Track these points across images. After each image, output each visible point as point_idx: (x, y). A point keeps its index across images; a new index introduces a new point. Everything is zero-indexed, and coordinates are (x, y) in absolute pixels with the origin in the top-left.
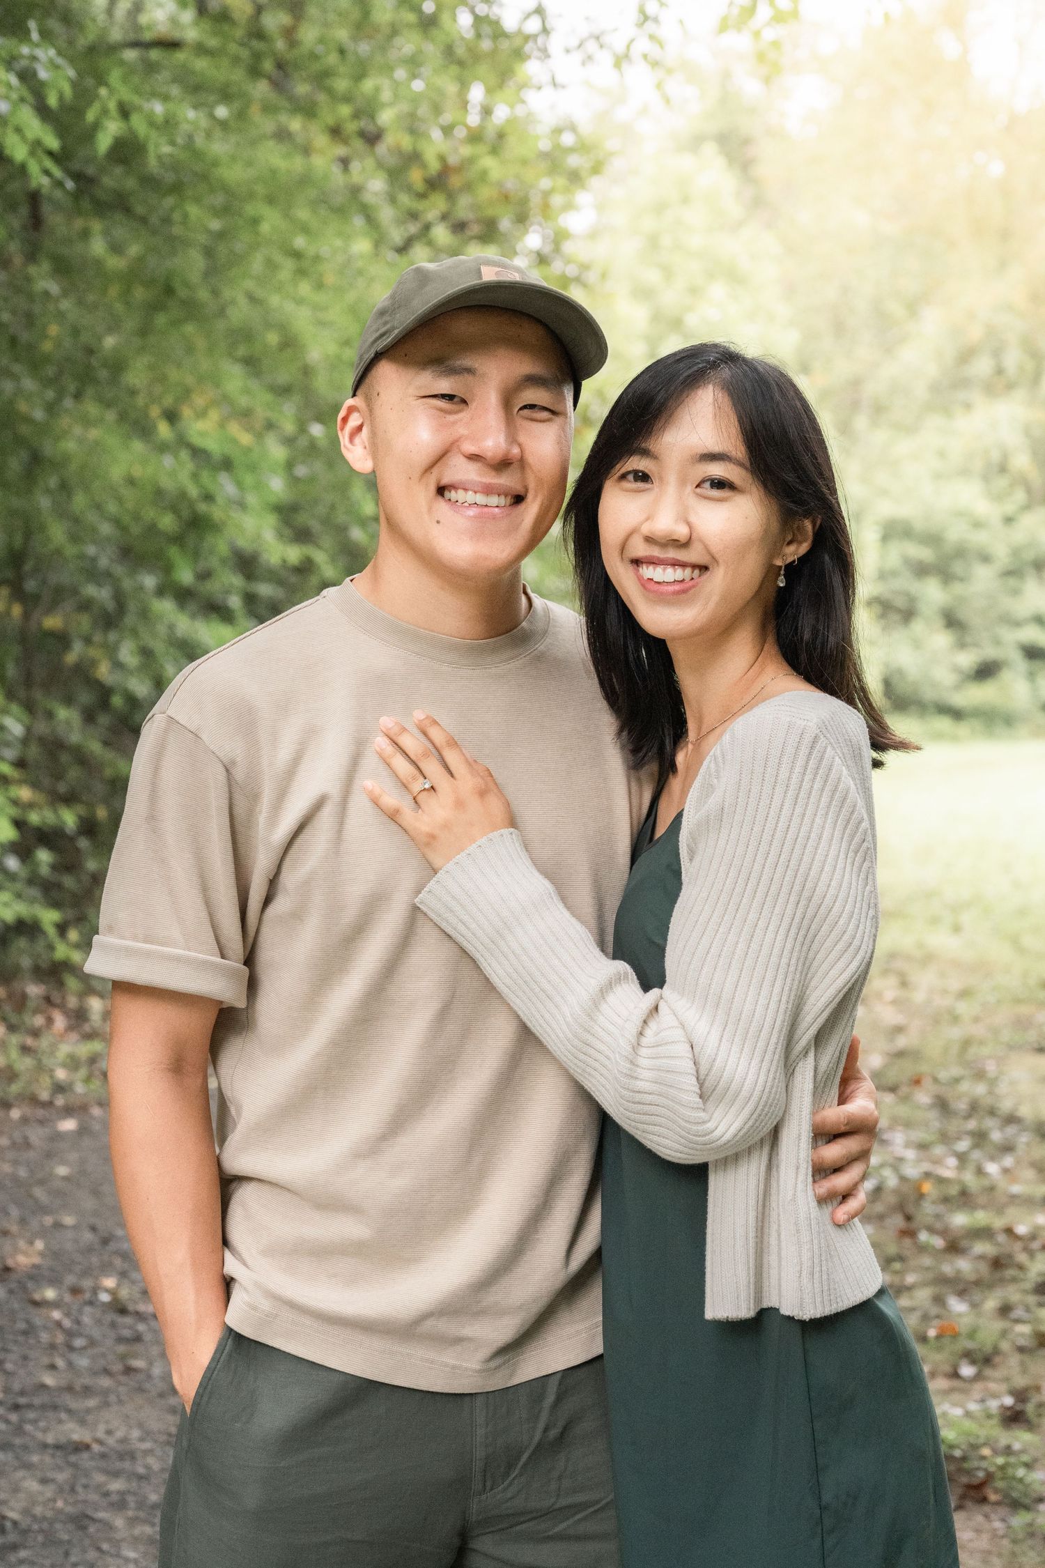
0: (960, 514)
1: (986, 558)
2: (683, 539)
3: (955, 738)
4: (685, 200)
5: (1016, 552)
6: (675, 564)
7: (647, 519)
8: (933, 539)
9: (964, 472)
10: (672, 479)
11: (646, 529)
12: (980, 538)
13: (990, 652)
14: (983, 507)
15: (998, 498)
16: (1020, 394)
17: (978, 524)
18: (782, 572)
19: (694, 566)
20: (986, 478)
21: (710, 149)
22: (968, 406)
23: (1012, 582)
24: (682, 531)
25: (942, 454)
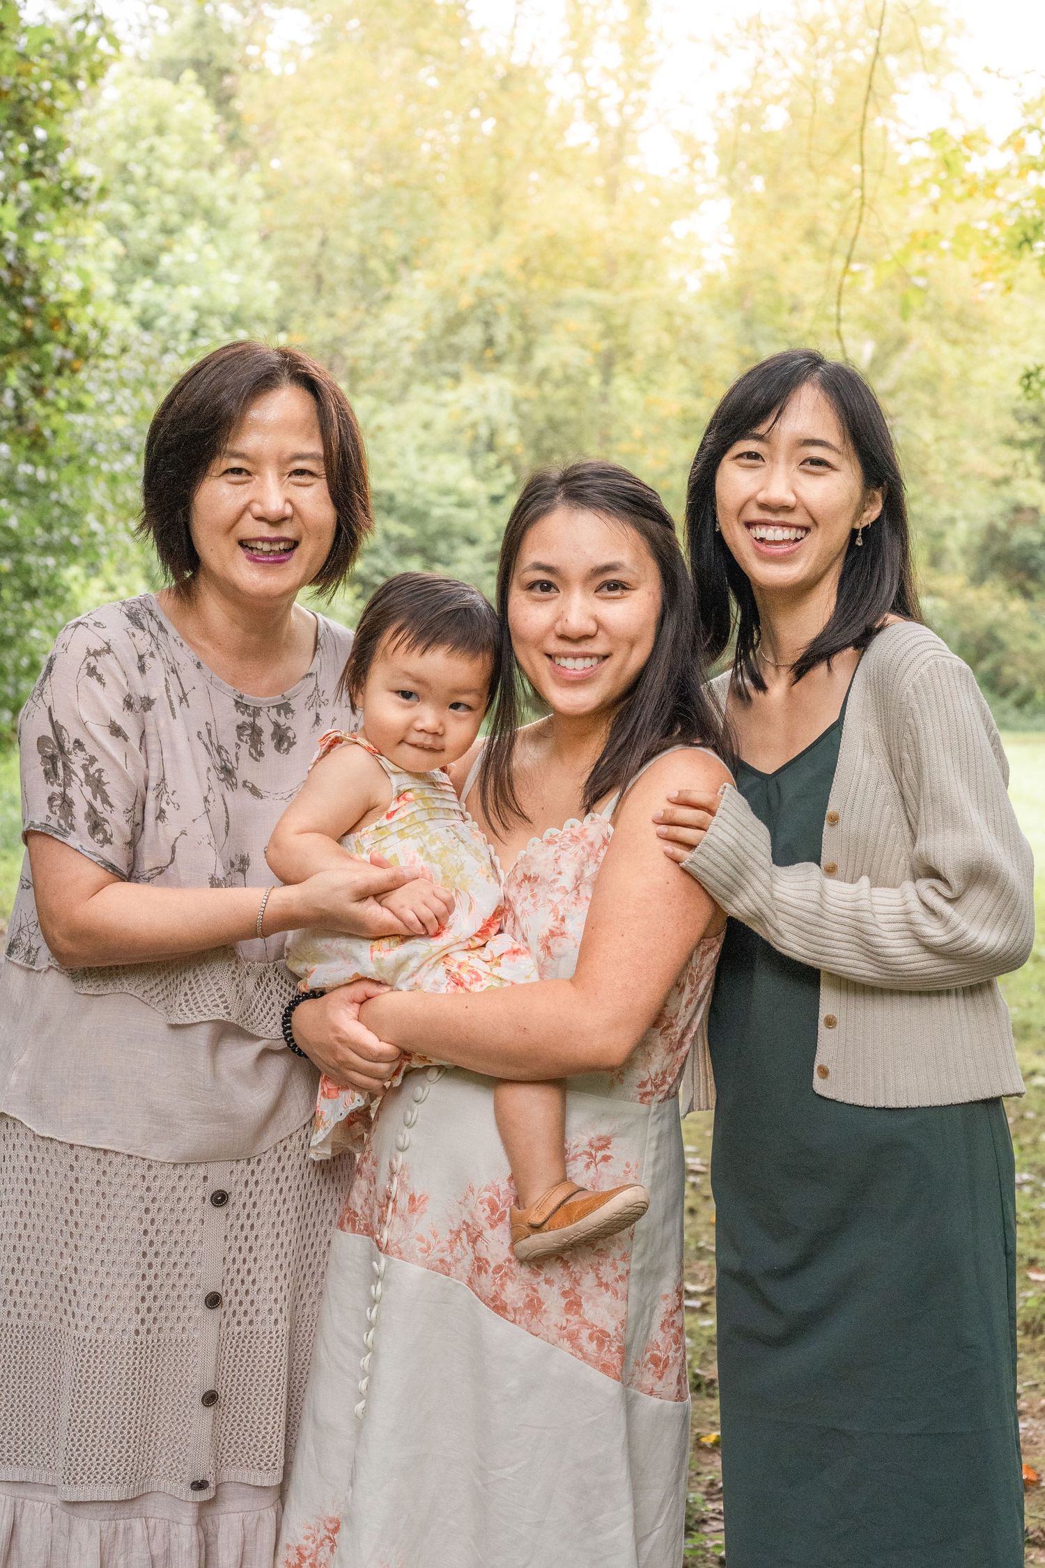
0: (446, 492)
1: (472, 542)
2: (792, 505)
4: (160, 130)
6: (784, 525)
7: (761, 489)
8: (416, 516)
9: (451, 448)
10: (781, 458)
11: (761, 497)
12: (465, 517)
14: (469, 484)
15: (485, 477)
16: (508, 368)
17: (463, 504)
18: (860, 534)
19: (798, 527)
20: (473, 455)
21: (189, 75)
22: (456, 377)
24: (790, 499)
25: (427, 426)
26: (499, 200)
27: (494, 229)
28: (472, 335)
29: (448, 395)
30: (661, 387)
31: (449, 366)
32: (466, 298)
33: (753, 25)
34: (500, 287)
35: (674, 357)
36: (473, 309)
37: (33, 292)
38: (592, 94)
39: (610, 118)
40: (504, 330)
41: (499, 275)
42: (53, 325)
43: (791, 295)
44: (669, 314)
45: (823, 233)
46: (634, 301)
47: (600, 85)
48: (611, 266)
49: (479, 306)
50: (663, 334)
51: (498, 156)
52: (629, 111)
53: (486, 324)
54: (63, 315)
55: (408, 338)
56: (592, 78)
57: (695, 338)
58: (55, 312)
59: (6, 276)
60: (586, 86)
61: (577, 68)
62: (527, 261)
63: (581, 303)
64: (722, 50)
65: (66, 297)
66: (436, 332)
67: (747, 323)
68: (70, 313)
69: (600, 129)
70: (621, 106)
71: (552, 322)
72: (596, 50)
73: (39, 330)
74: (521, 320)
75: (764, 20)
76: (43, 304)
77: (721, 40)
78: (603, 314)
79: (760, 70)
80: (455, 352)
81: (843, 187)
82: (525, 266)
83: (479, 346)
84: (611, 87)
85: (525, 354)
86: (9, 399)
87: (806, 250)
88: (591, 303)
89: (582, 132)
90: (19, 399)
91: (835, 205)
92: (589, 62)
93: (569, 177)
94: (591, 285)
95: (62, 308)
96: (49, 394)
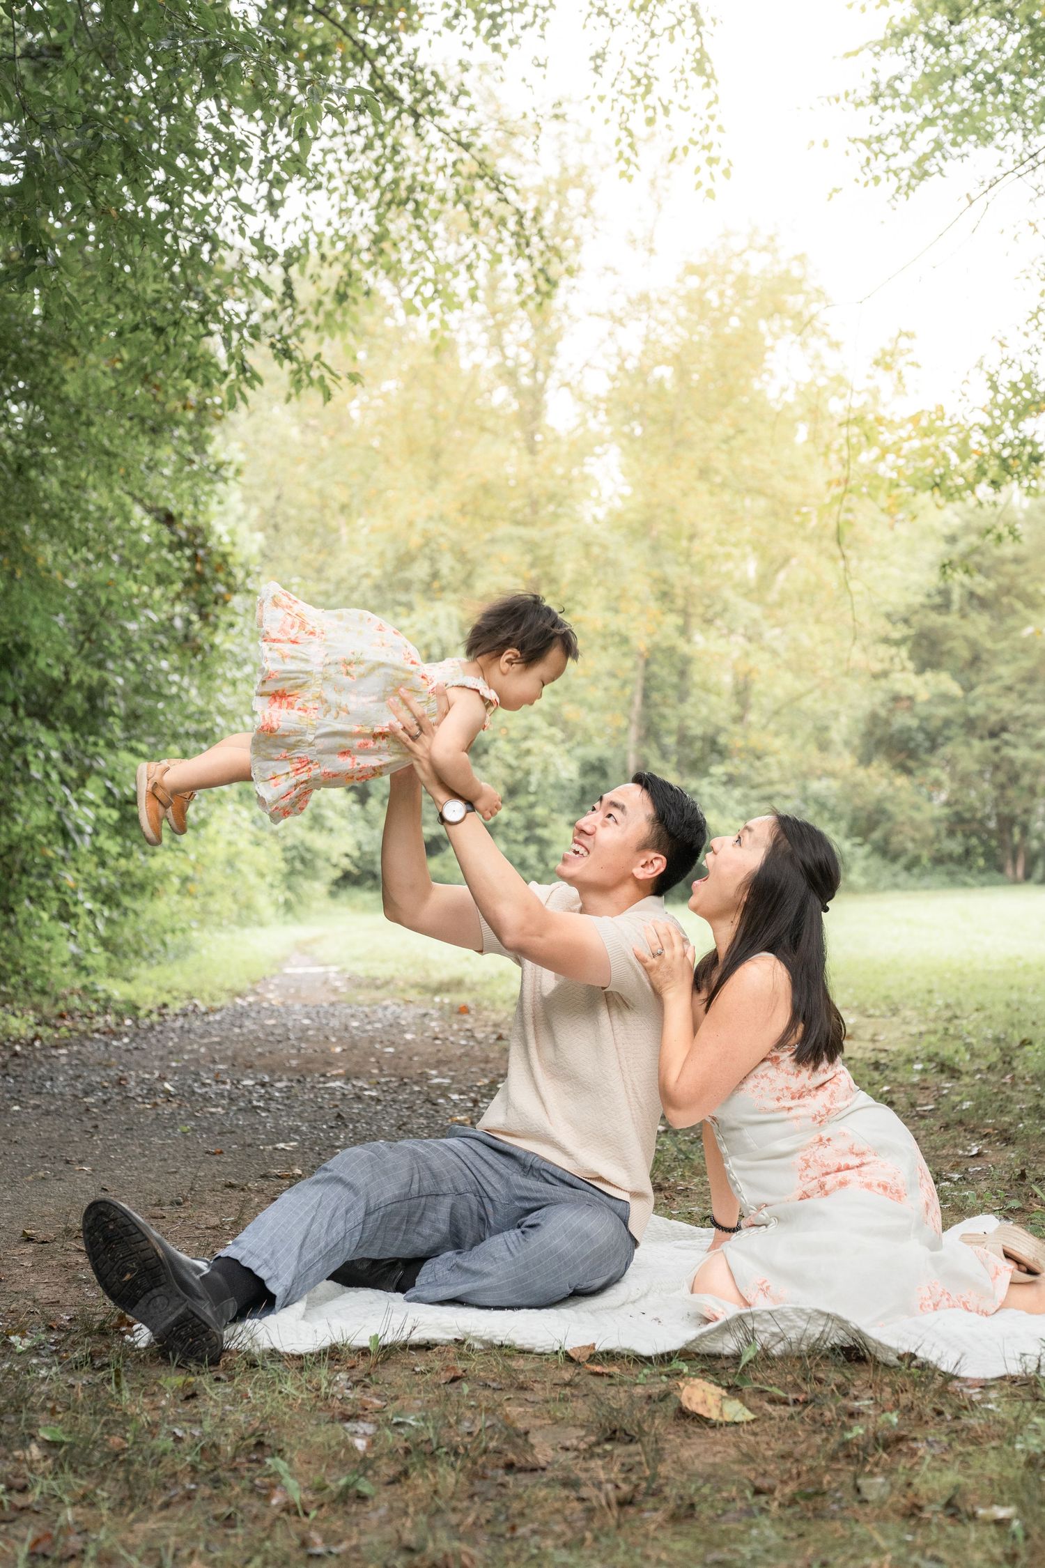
16: (452, 596)
26: (436, 455)
27: (434, 479)
28: (420, 570)
29: (404, 622)
30: (585, 608)
31: (402, 597)
32: (415, 540)
33: (644, 298)
34: (443, 528)
35: (595, 581)
36: (421, 548)
37: (203, 546)
38: (510, 363)
39: (525, 381)
40: (446, 564)
41: (442, 518)
42: (217, 569)
43: (693, 525)
44: (587, 545)
45: (717, 472)
46: (557, 535)
47: (517, 356)
48: (534, 505)
49: (427, 544)
50: (584, 563)
51: (434, 417)
52: (540, 376)
53: (432, 560)
54: (225, 561)
55: (367, 575)
56: (510, 351)
57: (610, 563)
58: (219, 560)
59: (183, 534)
60: (505, 357)
61: (497, 343)
62: (464, 505)
63: (511, 539)
64: (619, 321)
65: (228, 549)
66: (389, 568)
67: (655, 548)
68: (230, 560)
69: (518, 393)
70: (535, 369)
71: (488, 556)
72: (514, 327)
73: (208, 572)
74: (462, 557)
75: (653, 296)
76: (210, 553)
77: (619, 314)
78: (531, 546)
79: (653, 337)
80: (407, 586)
81: (731, 432)
82: (463, 511)
83: (427, 579)
84: (526, 357)
85: (467, 582)
86: (178, 623)
87: (702, 487)
88: (520, 538)
89: (501, 394)
90: (189, 622)
91: (724, 447)
92: (507, 338)
93: (495, 433)
94: (517, 523)
95: (224, 556)
96: (212, 618)
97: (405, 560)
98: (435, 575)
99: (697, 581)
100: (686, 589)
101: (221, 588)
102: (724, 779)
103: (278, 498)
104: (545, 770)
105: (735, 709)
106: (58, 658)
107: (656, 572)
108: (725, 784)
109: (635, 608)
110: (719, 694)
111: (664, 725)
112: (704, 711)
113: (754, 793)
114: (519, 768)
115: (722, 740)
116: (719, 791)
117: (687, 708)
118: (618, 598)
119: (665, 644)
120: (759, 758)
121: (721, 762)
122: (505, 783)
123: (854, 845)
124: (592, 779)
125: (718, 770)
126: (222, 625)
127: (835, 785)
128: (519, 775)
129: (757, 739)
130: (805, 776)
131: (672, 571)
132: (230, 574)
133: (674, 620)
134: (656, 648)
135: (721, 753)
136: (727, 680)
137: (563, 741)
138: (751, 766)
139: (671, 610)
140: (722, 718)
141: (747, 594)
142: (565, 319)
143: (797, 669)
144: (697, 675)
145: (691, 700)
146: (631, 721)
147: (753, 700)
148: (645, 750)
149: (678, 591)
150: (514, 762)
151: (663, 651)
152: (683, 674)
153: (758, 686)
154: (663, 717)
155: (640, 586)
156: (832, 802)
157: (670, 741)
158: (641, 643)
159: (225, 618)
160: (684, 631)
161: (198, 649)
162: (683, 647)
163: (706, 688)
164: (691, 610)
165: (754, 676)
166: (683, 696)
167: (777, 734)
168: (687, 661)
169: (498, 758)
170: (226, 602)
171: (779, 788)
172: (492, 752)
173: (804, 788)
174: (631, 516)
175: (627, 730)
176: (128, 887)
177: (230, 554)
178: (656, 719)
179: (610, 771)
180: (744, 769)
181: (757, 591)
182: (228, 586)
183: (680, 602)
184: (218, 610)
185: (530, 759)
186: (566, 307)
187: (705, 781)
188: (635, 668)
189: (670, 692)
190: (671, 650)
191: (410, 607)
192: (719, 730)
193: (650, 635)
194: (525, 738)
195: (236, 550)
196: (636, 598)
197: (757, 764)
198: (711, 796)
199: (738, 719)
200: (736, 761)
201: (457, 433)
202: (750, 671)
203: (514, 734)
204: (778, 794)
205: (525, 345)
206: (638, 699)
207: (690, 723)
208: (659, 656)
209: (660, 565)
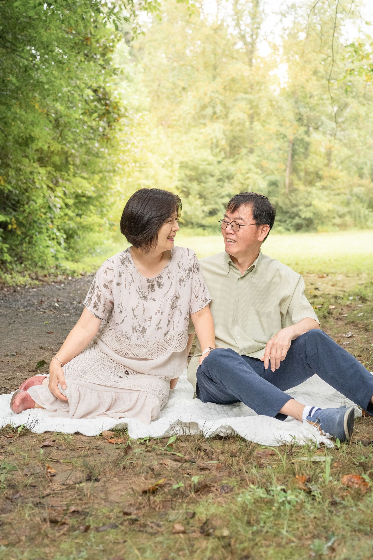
0: (204, 161)
1: (212, 175)
3: (204, 235)
5: (222, 173)
8: (195, 169)
9: (204, 147)
12: (210, 168)
13: (214, 206)
14: (211, 158)
15: (216, 155)
16: (221, 121)
17: (209, 164)
20: (212, 149)
23: (221, 183)
25: (197, 140)
26: (215, 68)
27: (214, 77)
28: (209, 111)
29: (203, 130)
30: (269, 124)
31: (202, 121)
32: (207, 100)
33: (293, 6)
34: (217, 95)
35: (273, 114)
36: (209, 103)
37: (108, 99)
38: (243, 33)
39: (249, 40)
40: (219, 109)
41: (217, 91)
42: (114, 108)
43: (310, 92)
44: (271, 101)
45: (320, 72)
46: (260, 97)
47: (245, 29)
48: (251, 87)
49: (211, 102)
50: (270, 107)
51: (215, 54)
52: (254, 37)
53: (214, 107)
54: (117, 105)
55: (189, 113)
56: (243, 28)
57: (280, 108)
58: (115, 105)
59: (101, 95)
60: (241, 30)
61: (238, 25)
62: (225, 87)
63: (243, 99)
64: (284, 15)
65: (117, 100)
66: (198, 111)
67: (296, 102)
68: (119, 104)
69: (245, 43)
70: (252, 35)
71: (234, 106)
72: (244, 19)
73: (111, 109)
74: (224, 105)
75: (297, 5)
76: (111, 102)
77: (283, 12)
78: (250, 102)
79: (297, 21)
80: (204, 117)
81: (326, 57)
82: (225, 88)
83: (212, 114)
84: (248, 30)
85: (226, 116)
86: (101, 129)
87: (314, 78)
88: (246, 99)
89: (240, 45)
90: (104, 128)
91: (323, 63)
92: (241, 22)
93: (237, 59)
94: (246, 93)
95: (116, 103)
96: (113, 127)
97: (204, 108)
98: (215, 113)
99: (312, 114)
100: (308, 117)
101: (116, 116)
102: (321, 187)
103: (159, 85)
104: (254, 184)
105: (326, 162)
106: (46, 142)
107: (297, 111)
108: (322, 189)
109: (288, 124)
110: (320, 156)
111: (300, 168)
112: (314, 162)
113: (333, 193)
114: (245, 184)
115: (320, 173)
116: (319, 192)
117: (308, 161)
118: (282, 120)
119: (300, 137)
120: (335, 179)
121: (320, 181)
122: (240, 189)
123: (369, 211)
124: (273, 188)
125: (319, 184)
126: (117, 130)
127: (363, 189)
128: (245, 186)
129: (333, 173)
130: (351, 186)
131: (302, 110)
132: (119, 110)
133: (303, 129)
134: (296, 139)
135: (320, 177)
136: (323, 150)
137: (261, 174)
138: (332, 183)
139: (302, 125)
140: (320, 165)
141: (330, 118)
142: (263, 16)
143: (349, 146)
144: (312, 148)
145: (310, 158)
146: (286, 166)
147: (332, 158)
148: (292, 177)
149: (305, 118)
150: (243, 181)
151: (299, 140)
152: (306, 149)
153: (335, 152)
154: (299, 165)
155: (290, 116)
156: (362, 195)
157: (302, 174)
158: (291, 137)
159: (118, 127)
160: (307, 133)
161: (108, 139)
162: (307, 139)
163: (316, 154)
164: (309, 125)
165: (333, 149)
166: (306, 156)
167: (342, 171)
168: (308, 144)
169: (237, 180)
170: (118, 121)
171: (343, 190)
172: (235, 178)
173: (351, 191)
174: (288, 89)
175: (285, 170)
176: (80, 228)
177: (119, 102)
178: (297, 166)
179: (279, 185)
180: (328, 184)
181: (335, 118)
182: (119, 115)
183: (305, 122)
184: (115, 124)
185: (249, 181)
186: (263, 11)
187: (314, 188)
188: (288, 147)
189: (302, 155)
190: (302, 140)
191: (205, 125)
192: (320, 169)
193: (294, 134)
194: (247, 173)
195: (121, 101)
196: (289, 120)
197: (335, 182)
198: (316, 194)
199: (327, 165)
200: (326, 181)
201: (224, 60)
202: (331, 147)
203: (243, 171)
204: (342, 193)
205: (247, 25)
206: (290, 158)
207: (309, 167)
208: (298, 142)
209: (298, 108)
